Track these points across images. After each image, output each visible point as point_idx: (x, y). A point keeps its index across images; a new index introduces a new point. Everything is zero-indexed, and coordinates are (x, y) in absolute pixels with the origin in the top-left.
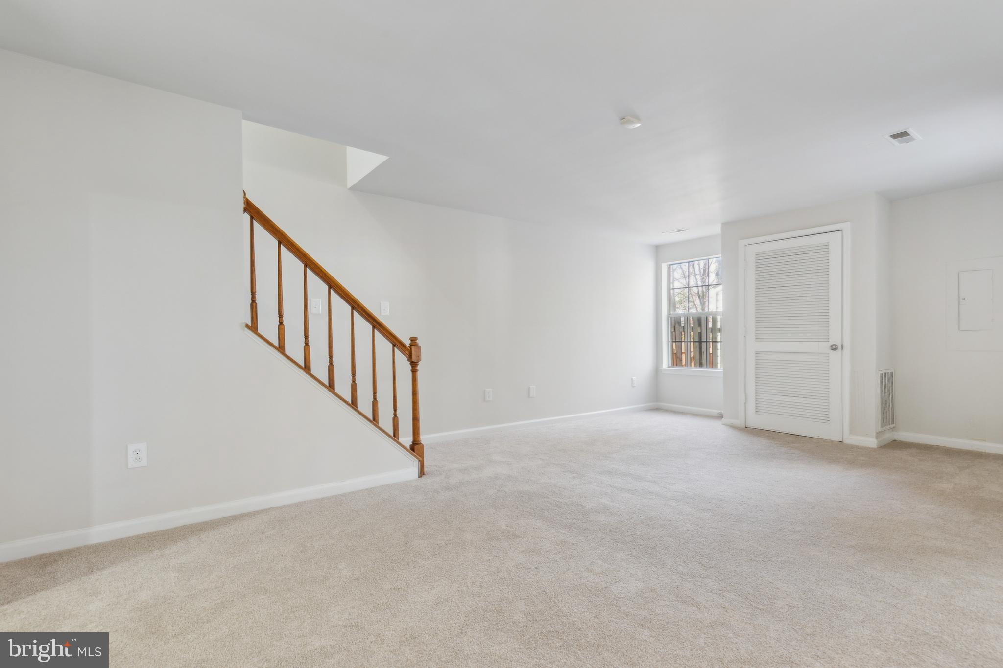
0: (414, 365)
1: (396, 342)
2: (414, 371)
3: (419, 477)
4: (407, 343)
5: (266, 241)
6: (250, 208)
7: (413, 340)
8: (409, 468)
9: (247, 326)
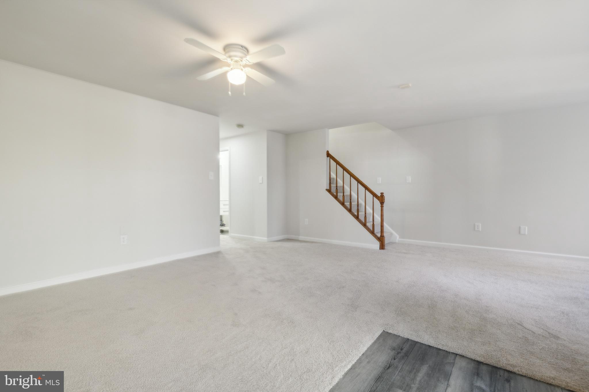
0: (382, 203)
1: (374, 195)
2: (382, 207)
3: (380, 249)
4: (379, 195)
5: (333, 163)
6: (328, 155)
7: (382, 194)
8: (376, 245)
9: (327, 190)
